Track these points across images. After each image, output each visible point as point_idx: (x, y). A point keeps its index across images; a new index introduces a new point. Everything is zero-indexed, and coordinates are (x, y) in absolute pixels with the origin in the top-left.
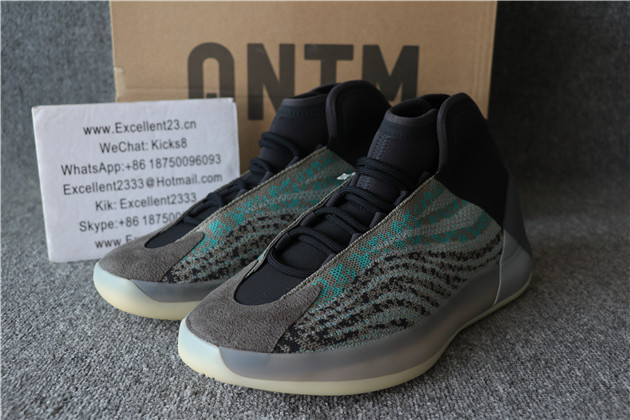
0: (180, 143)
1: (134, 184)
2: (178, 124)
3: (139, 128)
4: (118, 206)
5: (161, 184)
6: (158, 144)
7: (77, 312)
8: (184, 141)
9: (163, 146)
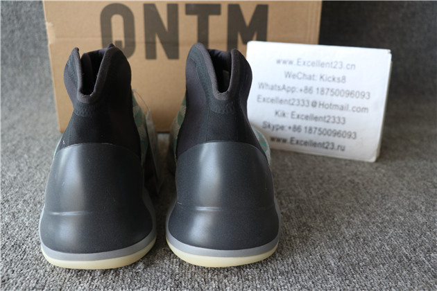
0: (341, 79)
1: (303, 103)
2: (342, 65)
3: (313, 64)
4: (289, 116)
5: (321, 106)
6: (324, 77)
7: (19, 207)
8: (344, 78)
9: (327, 79)
